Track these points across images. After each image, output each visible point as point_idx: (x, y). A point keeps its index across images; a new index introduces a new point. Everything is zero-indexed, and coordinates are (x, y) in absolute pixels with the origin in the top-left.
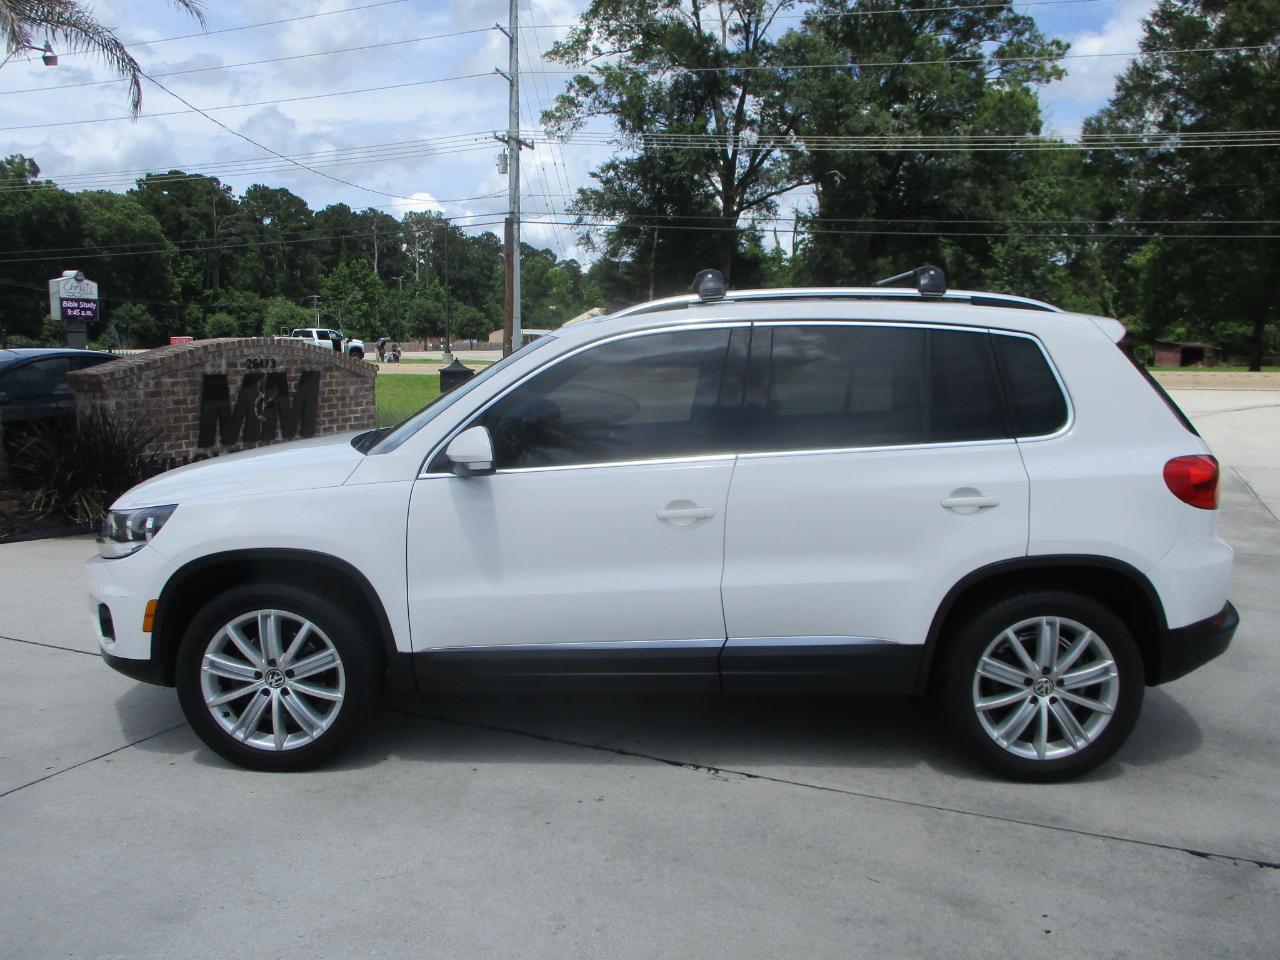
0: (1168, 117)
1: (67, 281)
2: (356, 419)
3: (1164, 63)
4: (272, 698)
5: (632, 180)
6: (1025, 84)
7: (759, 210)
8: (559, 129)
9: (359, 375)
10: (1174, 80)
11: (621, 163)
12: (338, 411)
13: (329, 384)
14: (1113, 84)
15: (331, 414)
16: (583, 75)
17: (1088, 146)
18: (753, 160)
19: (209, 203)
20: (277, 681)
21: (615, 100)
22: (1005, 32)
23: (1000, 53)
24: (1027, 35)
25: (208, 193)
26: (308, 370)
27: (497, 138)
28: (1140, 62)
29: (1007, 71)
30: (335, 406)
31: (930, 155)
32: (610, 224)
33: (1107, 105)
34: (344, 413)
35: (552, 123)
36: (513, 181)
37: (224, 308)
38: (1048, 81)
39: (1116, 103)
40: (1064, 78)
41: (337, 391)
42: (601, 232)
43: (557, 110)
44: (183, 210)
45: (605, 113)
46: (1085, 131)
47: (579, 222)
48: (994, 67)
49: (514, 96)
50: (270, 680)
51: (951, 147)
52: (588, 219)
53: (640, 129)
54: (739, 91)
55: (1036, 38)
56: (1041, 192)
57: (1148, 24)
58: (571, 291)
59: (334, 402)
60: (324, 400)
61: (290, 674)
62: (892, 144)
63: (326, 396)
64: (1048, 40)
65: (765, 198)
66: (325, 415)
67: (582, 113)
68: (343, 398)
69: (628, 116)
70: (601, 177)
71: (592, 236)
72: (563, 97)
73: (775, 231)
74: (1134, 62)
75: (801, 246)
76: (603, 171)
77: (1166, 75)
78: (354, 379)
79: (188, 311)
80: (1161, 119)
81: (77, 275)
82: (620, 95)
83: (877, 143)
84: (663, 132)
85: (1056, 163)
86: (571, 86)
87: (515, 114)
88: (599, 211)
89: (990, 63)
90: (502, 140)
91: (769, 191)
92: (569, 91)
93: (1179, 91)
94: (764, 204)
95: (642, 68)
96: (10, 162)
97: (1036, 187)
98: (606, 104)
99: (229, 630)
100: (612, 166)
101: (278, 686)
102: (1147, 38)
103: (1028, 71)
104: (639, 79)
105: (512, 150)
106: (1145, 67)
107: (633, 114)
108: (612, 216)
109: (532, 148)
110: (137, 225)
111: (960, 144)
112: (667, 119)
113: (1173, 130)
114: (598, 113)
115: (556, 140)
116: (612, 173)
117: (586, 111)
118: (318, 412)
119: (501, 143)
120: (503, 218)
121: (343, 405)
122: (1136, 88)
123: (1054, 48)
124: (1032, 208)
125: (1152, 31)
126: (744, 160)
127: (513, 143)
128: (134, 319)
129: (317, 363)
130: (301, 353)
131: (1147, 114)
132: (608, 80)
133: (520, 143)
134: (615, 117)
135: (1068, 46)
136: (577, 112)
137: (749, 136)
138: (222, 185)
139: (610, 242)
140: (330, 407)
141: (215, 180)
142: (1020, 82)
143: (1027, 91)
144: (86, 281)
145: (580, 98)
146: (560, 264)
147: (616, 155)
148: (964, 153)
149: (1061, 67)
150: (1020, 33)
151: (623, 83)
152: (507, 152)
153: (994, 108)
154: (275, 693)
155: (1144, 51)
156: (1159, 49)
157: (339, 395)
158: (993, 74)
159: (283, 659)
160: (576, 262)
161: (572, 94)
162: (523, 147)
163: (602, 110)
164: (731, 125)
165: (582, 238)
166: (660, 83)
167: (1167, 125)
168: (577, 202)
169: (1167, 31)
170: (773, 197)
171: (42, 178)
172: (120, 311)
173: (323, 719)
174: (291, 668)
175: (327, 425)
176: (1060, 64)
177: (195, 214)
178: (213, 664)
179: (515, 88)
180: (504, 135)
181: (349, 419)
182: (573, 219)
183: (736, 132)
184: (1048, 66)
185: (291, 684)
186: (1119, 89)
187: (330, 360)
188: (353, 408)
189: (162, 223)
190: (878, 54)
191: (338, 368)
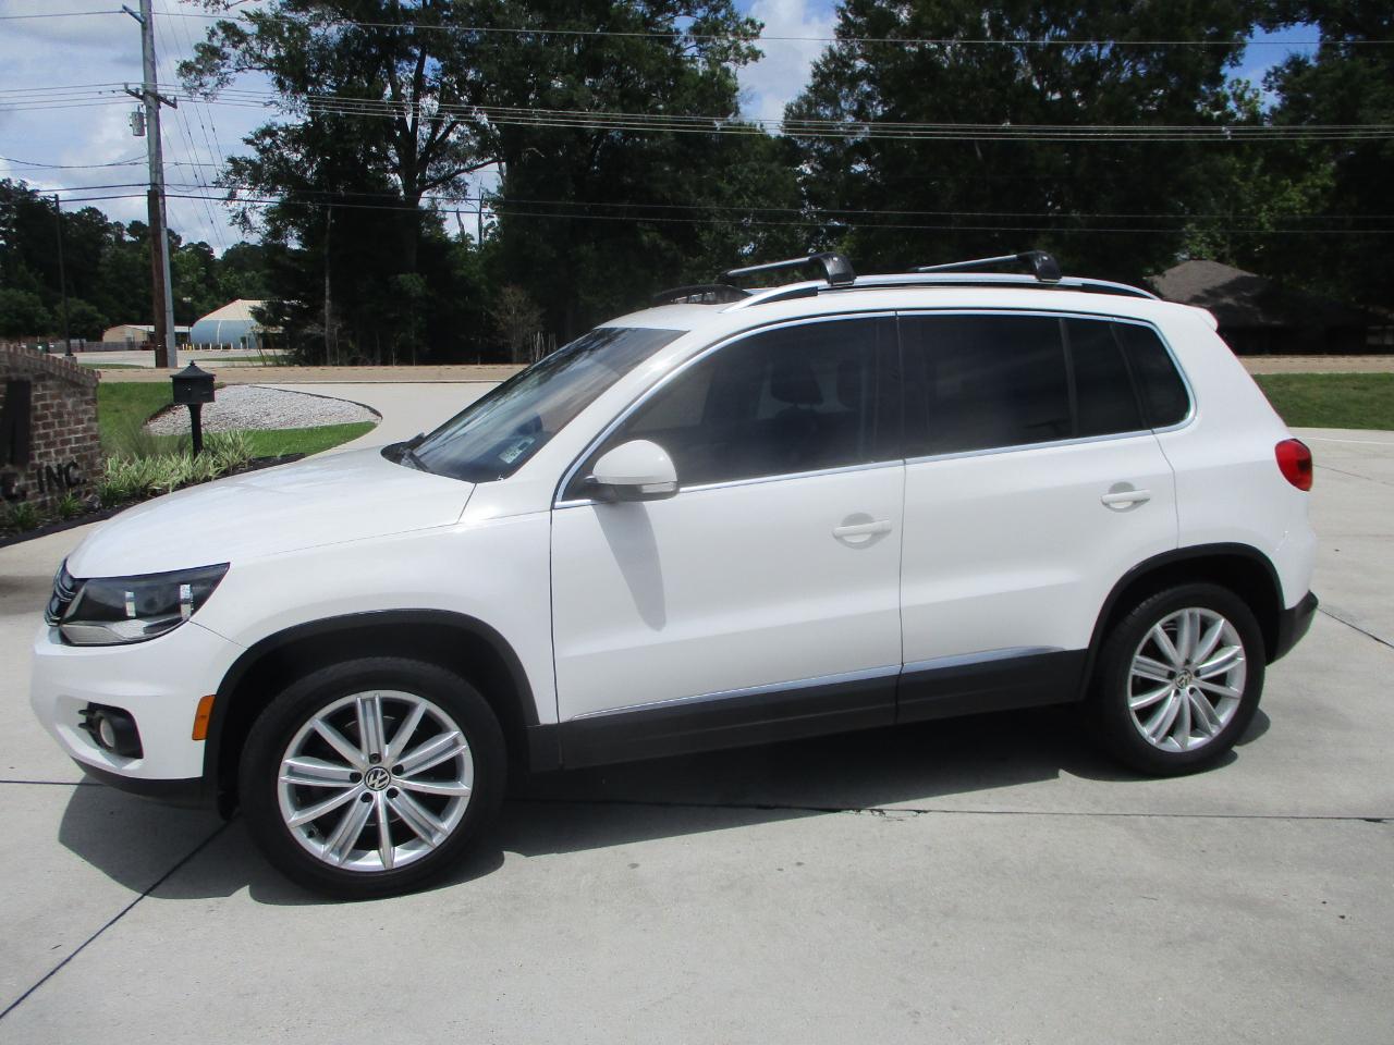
0: (862, 106)
2: (78, 440)
3: (859, 52)
4: (377, 802)
5: (297, 151)
6: (724, 64)
7: (446, 188)
8: (201, 85)
9: (76, 385)
10: (868, 69)
11: (280, 129)
12: (55, 432)
13: (42, 397)
14: (808, 70)
15: (46, 436)
16: (229, 21)
17: (793, 132)
18: (435, 131)
20: (380, 781)
21: (271, 54)
22: (701, 7)
23: (695, 30)
24: (723, 12)
26: (14, 379)
27: (129, 92)
28: (836, 48)
29: (705, 50)
30: (51, 425)
31: (628, 135)
32: (273, 200)
33: (805, 91)
34: (61, 434)
35: (192, 77)
36: (154, 146)
38: (745, 63)
39: (815, 89)
40: (760, 59)
41: (52, 406)
42: (262, 210)
43: (198, 60)
45: (259, 69)
46: (787, 116)
47: (232, 197)
48: (691, 44)
49: (148, 41)
50: (371, 782)
51: (653, 127)
52: (243, 194)
53: (304, 90)
54: (417, 52)
55: (732, 16)
56: (746, 177)
57: (842, 10)
58: (202, 280)
59: (50, 420)
60: (38, 418)
61: (398, 770)
62: (591, 121)
63: (39, 412)
64: (743, 19)
65: (454, 175)
66: (41, 437)
67: (229, 67)
68: (59, 415)
69: (287, 74)
70: (256, 144)
71: (248, 214)
72: (203, 46)
73: (458, 212)
74: (831, 50)
75: (490, 231)
76: (257, 138)
77: (860, 64)
78: (72, 390)
80: (855, 108)
82: (277, 48)
83: (577, 118)
84: (333, 94)
85: (757, 148)
86: (213, 33)
87: (150, 62)
88: (256, 185)
89: (686, 39)
90: (135, 94)
91: (457, 167)
92: (210, 39)
93: (871, 80)
94: (450, 183)
95: (303, 18)
97: (740, 173)
98: (259, 58)
99: (316, 723)
100: (268, 132)
101: (381, 788)
102: (842, 25)
103: (725, 51)
104: (301, 31)
105: (149, 108)
106: (841, 54)
107: (293, 72)
108: (272, 191)
109: (174, 106)
111: (661, 121)
112: (335, 80)
113: (866, 119)
114: (250, 68)
115: (198, 97)
116: (268, 141)
117: (233, 64)
118: (31, 433)
119: (134, 98)
120: (145, 190)
121: (61, 424)
122: (831, 77)
123: (748, 27)
124: (738, 195)
125: (845, 18)
126: (425, 130)
127: (150, 98)
129: (26, 371)
130: (6, 359)
131: (843, 104)
132: (262, 30)
133: (159, 99)
134: (271, 75)
135: (762, 26)
136: (223, 65)
137: (430, 103)
139: (269, 221)
140: (46, 426)
142: (719, 62)
143: (727, 71)
145: (225, 50)
146: (185, 247)
147: (273, 120)
148: (666, 135)
149: (758, 48)
150: (716, 10)
151: (280, 34)
152: (143, 110)
153: (695, 87)
154: (380, 797)
155: (839, 38)
156: (854, 37)
157: (54, 410)
158: (691, 50)
159: (389, 752)
160: (207, 246)
161: (216, 43)
162: (162, 104)
163: (254, 65)
164: (407, 91)
165: (236, 217)
166: (326, 39)
167: (861, 114)
168: (228, 173)
169: (859, 20)
170: (464, 176)
173: (442, 821)
174: (399, 763)
175: (42, 451)
176: (757, 44)
178: (292, 771)
179: (148, 32)
180: (137, 90)
181: (68, 442)
182: (224, 193)
183: (416, 98)
184: (743, 45)
185: (399, 782)
186: (815, 75)
187: (42, 366)
188: (73, 426)
190: (573, 21)
191: (52, 376)
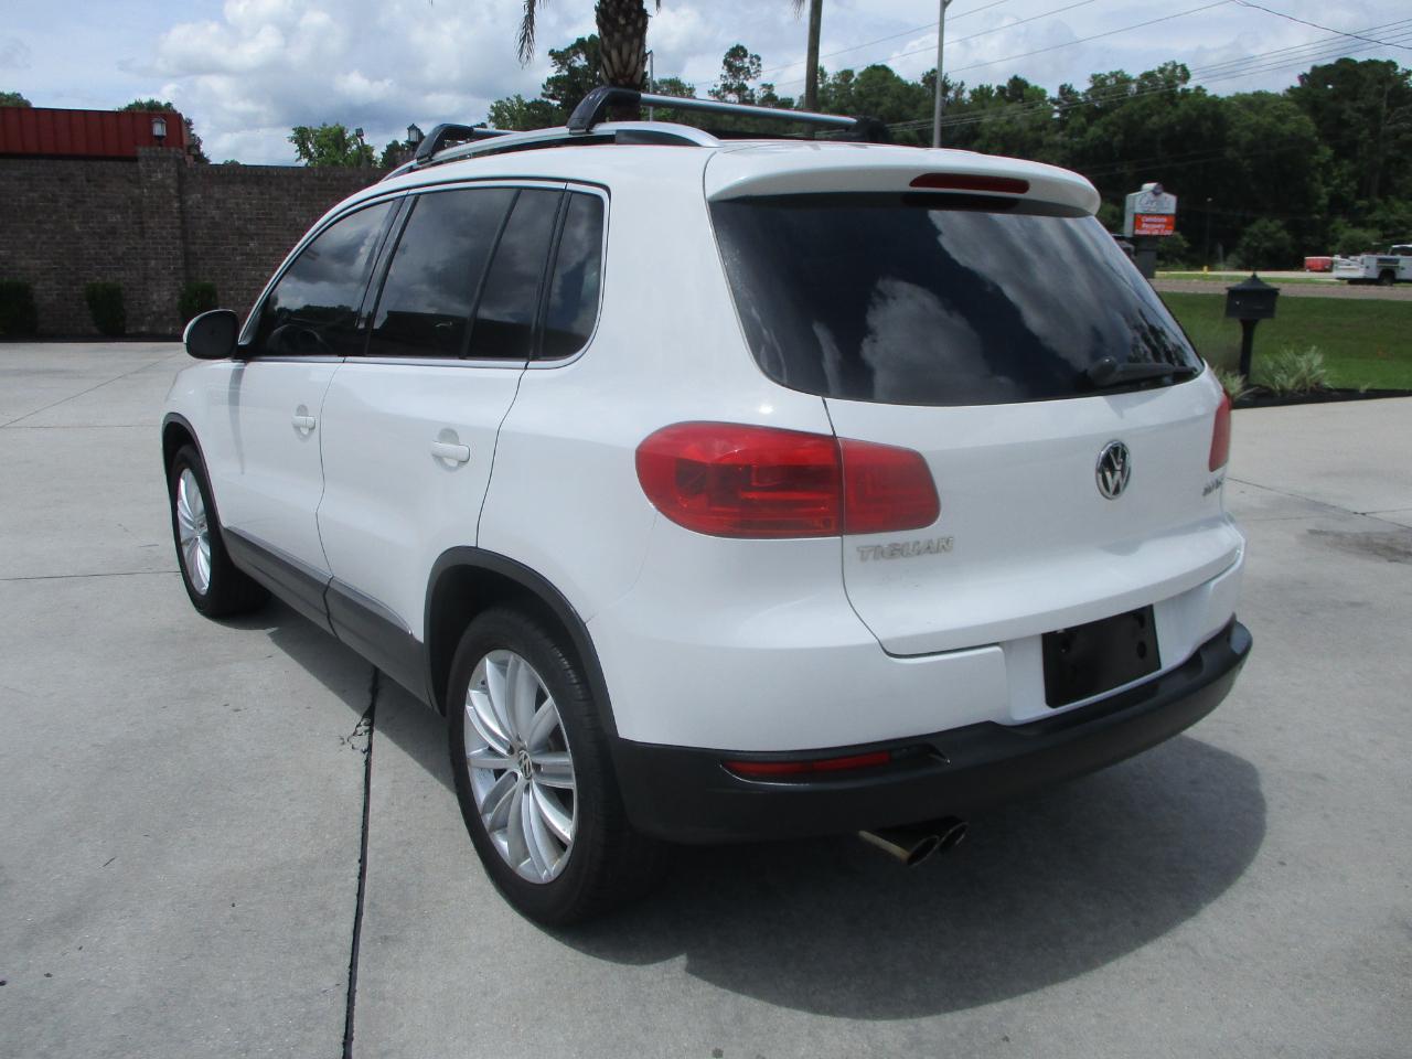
1: (1145, 195)
19: (1380, 94)
25: (1381, 82)
37: (1377, 222)
44: (1347, 105)
79: (1332, 226)
81: (1156, 188)
96: (1162, 71)
110: (1287, 128)
128: (1268, 236)
138: (1399, 70)
141: (1392, 65)
144: (1165, 195)
171: (1191, 85)
172: (1254, 229)
177: (1359, 110)
189: (1319, 124)
